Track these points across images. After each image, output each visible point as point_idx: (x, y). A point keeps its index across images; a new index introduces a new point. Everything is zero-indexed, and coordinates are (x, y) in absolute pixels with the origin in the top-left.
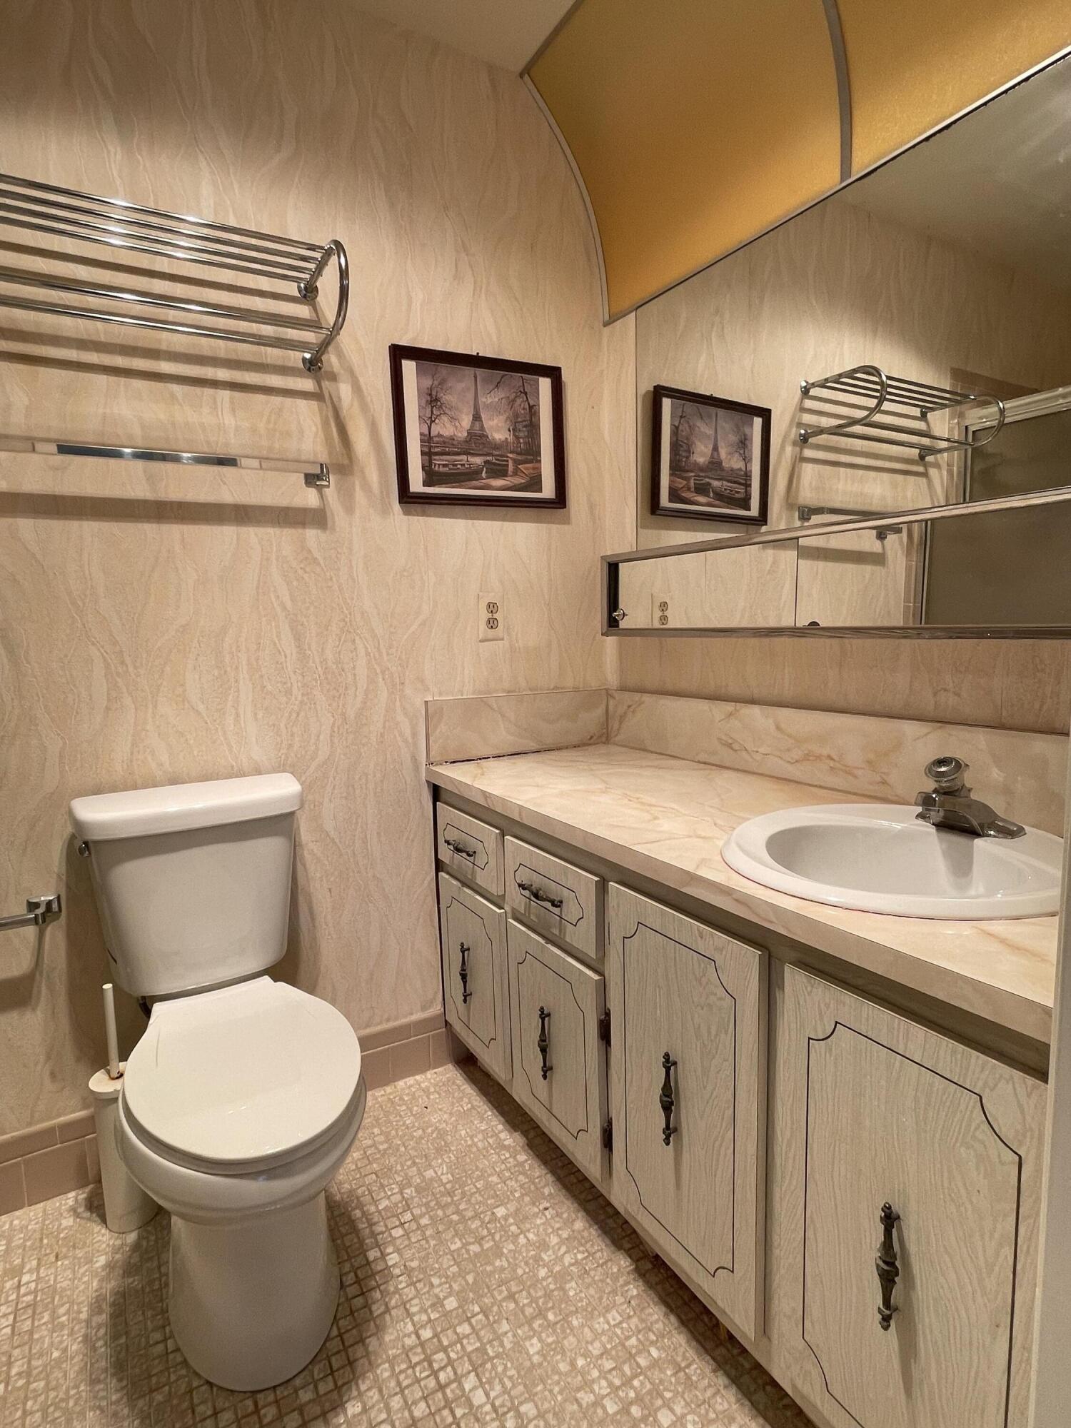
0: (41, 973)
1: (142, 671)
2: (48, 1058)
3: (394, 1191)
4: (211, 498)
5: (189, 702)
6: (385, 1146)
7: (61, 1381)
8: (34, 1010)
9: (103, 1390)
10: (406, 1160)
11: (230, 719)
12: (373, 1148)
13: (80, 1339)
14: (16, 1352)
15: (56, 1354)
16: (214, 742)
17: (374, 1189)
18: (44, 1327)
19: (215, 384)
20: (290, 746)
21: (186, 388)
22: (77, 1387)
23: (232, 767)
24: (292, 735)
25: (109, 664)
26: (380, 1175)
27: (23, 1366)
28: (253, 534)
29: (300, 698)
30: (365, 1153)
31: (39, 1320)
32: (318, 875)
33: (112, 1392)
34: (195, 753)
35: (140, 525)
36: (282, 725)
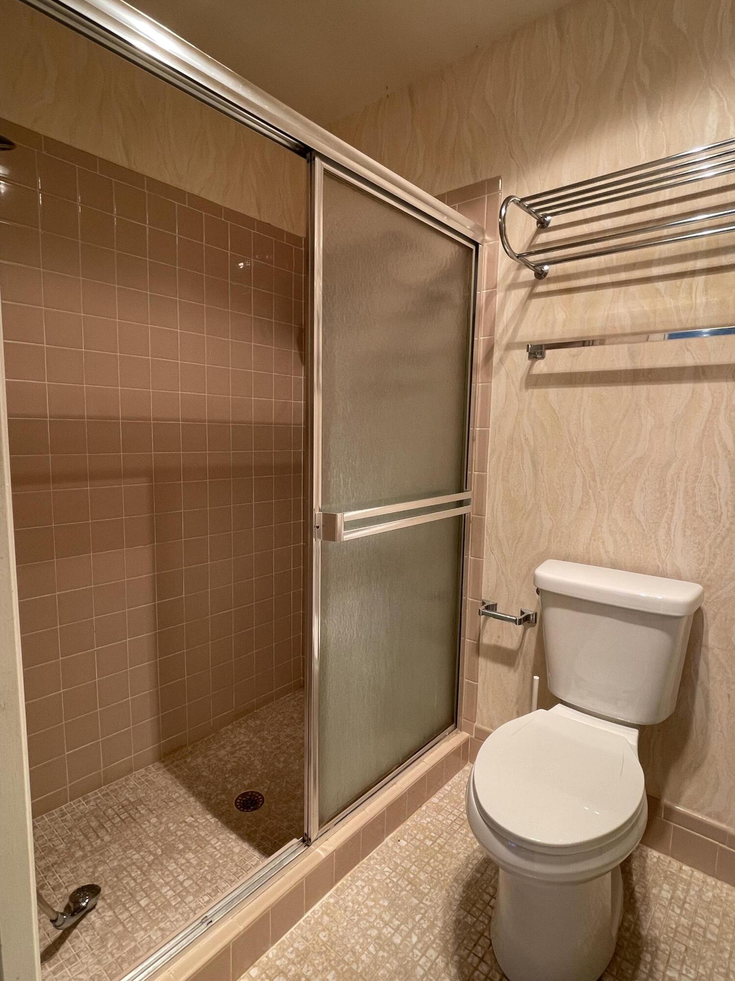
0: (521, 653)
1: (605, 487)
2: (517, 703)
3: (689, 975)
4: (675, 363)
5: (633, 513)
6: (714, 939)
7: (447, 865)
8: (515, 671)
9: (455, 887)
10: (721, 966)
11: (662, 532)
12: (701, 930)
13: (466, 855)
14: (445, 834)
15: (455, 851)
16: (648, 546)
17: (675, 956)
18: (460, 835)
19: (693, 273)
20: (711, 564)
21: (668, 283)
22: (449, 874)
23: (658, 567)
24: (715, 555)
25: (586, 480)
26: (689, 952)
27: (442, 842)
28: (706, 388)
29: (727, 525)
30: (692, 926)
31: (462, 830)
32: (719, 678)
33: (457, 893)
34: (632, 550)
35: (619, 387)
36: (707, 546)
